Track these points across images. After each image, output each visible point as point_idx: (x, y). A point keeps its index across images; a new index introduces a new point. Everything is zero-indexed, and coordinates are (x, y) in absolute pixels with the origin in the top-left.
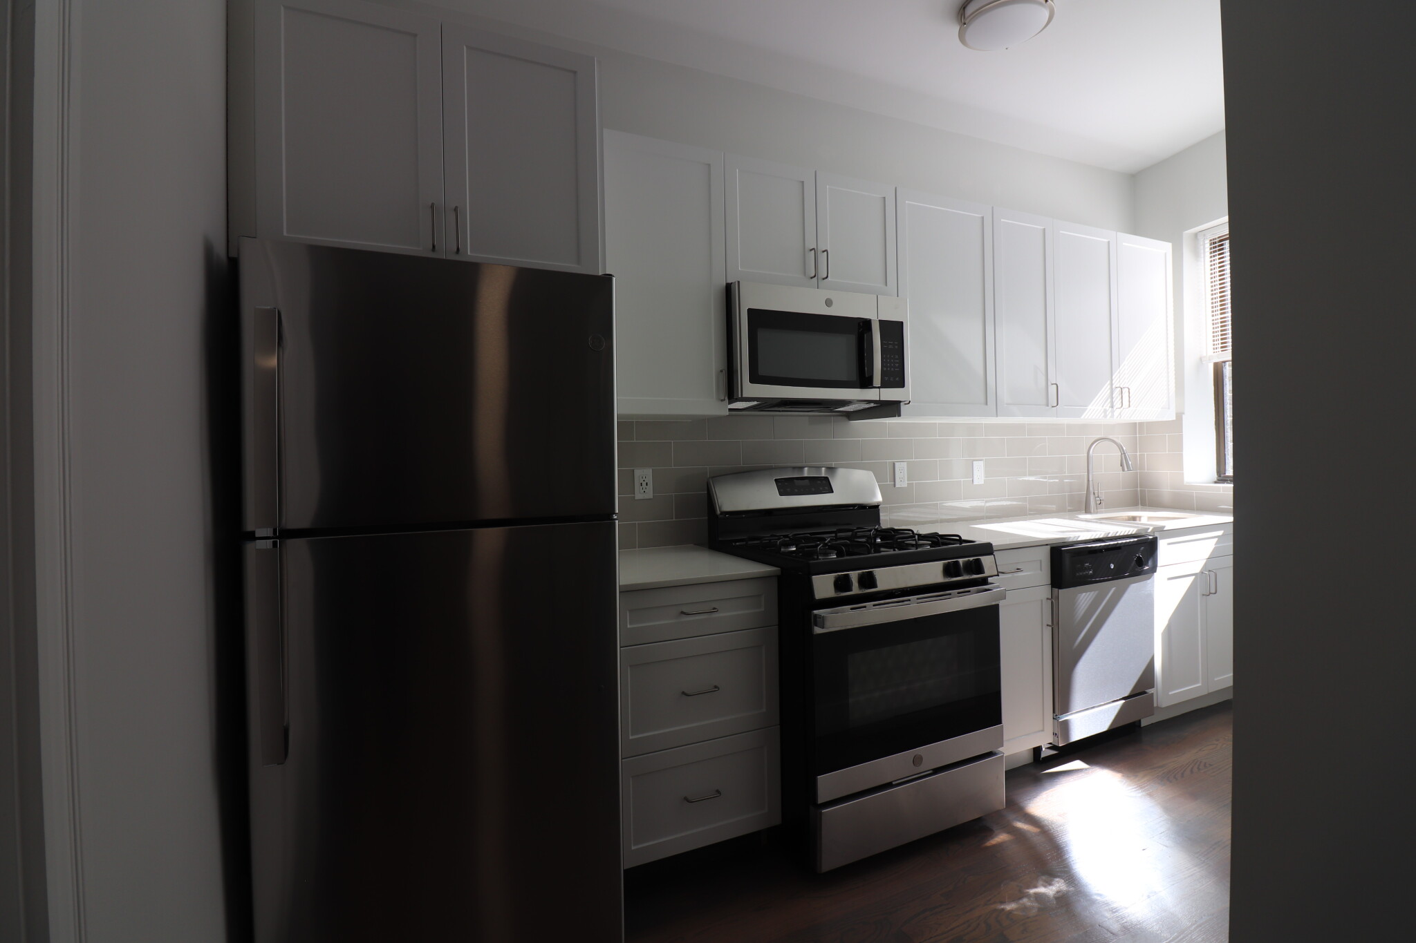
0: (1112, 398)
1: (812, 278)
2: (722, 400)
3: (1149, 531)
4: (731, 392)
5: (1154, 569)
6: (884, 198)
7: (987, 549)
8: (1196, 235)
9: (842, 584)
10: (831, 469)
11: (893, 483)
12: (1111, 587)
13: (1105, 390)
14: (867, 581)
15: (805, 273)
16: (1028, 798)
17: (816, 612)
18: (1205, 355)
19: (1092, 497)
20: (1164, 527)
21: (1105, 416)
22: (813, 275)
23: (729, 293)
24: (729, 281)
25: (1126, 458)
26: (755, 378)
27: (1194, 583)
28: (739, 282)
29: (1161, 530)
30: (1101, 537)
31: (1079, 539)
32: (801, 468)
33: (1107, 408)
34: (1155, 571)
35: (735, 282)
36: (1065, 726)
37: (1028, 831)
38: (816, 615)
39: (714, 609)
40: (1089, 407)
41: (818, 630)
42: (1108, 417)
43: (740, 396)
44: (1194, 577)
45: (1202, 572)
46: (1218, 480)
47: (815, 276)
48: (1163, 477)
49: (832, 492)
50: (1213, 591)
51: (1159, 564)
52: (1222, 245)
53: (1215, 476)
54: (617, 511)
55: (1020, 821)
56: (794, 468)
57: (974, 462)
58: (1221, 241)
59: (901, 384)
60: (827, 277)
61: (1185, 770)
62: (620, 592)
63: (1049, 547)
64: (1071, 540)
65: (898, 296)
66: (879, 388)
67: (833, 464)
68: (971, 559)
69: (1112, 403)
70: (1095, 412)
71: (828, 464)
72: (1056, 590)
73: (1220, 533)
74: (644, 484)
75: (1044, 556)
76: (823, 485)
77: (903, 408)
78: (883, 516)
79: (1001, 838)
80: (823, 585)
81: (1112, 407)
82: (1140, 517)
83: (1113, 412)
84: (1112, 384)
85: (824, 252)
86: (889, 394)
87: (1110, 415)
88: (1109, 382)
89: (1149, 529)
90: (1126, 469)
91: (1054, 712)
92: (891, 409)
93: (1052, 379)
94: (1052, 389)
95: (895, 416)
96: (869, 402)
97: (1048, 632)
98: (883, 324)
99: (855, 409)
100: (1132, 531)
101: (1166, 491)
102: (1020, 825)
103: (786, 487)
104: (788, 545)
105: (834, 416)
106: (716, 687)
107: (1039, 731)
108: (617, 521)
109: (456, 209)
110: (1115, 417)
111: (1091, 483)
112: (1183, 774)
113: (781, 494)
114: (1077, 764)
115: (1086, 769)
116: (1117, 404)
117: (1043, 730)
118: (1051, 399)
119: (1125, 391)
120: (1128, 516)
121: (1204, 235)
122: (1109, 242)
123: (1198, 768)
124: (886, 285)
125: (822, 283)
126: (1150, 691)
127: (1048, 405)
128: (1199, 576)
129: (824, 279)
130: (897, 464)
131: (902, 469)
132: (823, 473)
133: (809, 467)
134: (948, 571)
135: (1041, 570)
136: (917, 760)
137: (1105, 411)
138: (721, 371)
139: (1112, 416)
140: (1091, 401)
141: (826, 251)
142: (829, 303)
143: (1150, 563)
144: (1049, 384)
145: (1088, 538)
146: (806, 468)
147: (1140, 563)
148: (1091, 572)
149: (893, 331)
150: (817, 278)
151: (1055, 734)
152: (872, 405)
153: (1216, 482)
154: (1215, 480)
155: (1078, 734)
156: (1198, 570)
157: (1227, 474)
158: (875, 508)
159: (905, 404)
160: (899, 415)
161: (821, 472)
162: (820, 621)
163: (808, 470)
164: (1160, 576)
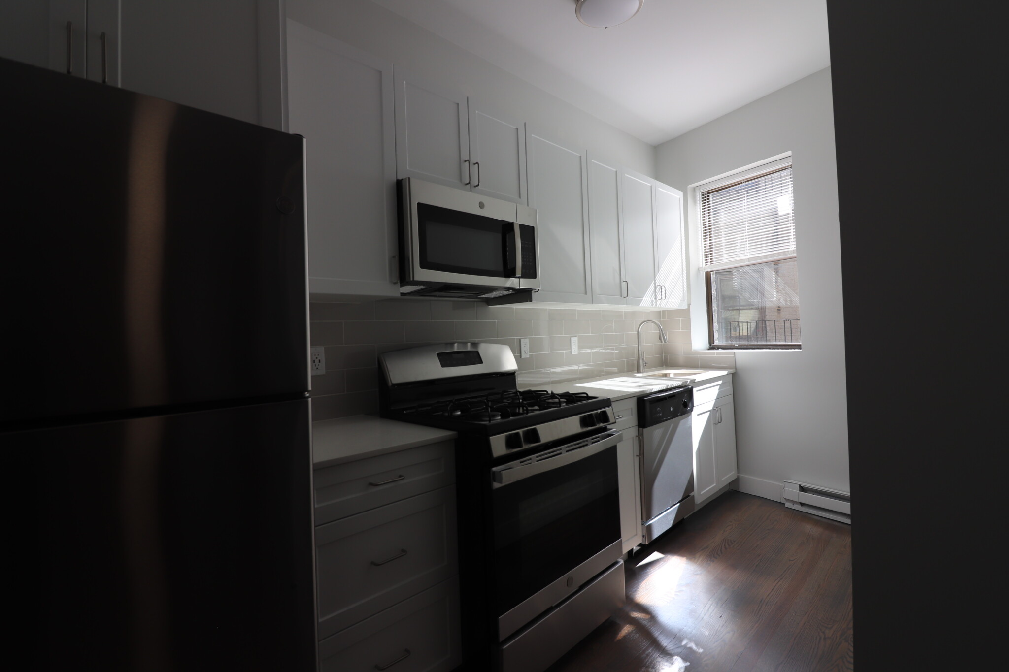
0: (656, 293)
1: (466, 184)
2: (395, 283)
3: (688, 382)
4: (403, 275)
5: (692, 410)
6: (517, 129)
7: (607, 402)
8: (694, 189)
9: (512, 442)
10: (475, 344)
11: (519, 355)
12: (671, 423)
13: (652, 285)
14: (533, 436)
15: (461, 180)
16: (634, 590)
17: (494, 469)
18: (701, 266)
19: (641, 361)
20: (695, 380)
21: (652, 305)
22: (468, 182)
23: (400, 189)
24: (400, 178)
25: (662, 332)
26: (424, 265)
27: (710, 415)
28: (409, 178)
29: (693, 381)
30: (664, 388)
31: (653, 391)
32: (452, 344)
33: (653, 299)
34: (692, 411)
35: (406, 179)
36: (649, 529)
37: (641, 619)
38: (494, 472)
39: (400, 476)
40: (644, 299)
41: (496, 485)
42: (654, 306)
43: (412, 279)
44: (709, 413)
45: (713, 409)
46: (710, 348)
47: (469, 183)
48: (678, 345)
49: (482, 363)
50: (720, 421)
51: (694, 405)
52: (708, 196)
53: (708, 345)
54: (310, 388)
55: (635, 611)
56: (447, 344)
57: (572, 338)
58: (708, 194)
59: (534, 276)
60: (478, 185)
61: (721, 548)
62: (314, 470)
63: (635, 398)
64: (648, 392)
65: (528, 206)
66: (519, 277)
67: (477, 340)
68: (599, 411)
69: (656, 296)
70: (647, 303)
71: (473, 340)
72: (641, 429)
73: (720, 382)
74: (317, 361)
75: (632, 404)
76: (474, 358)
77: (534, 295)
78: (519, 380)
79: (626, 630)
80: (498, 445)
81: (656, 299)
82: (669, 374)
83: (656, 302)
84: (655, 283)
85: (475, 164)
86: (523, 283)
87: (655, 304)
88: (653, 282)
89: (687, 381)
90: (663, 342)
91: (642, 519)
92: (524, 295)
93: (623, 279)
94: (624, 284)
95: (528, 302)
96: (509, 289)
97: (637, 459)
98: (522, 227)
99: (495, 296)
100: (678, 383)
101: (681, 356)
102: (636, 615)
103: (447, 359)
104: (456, 410)
105: (476, 302)
106: (403, 551)
107: (634, 536)
108: (310, 399)
109: (103, 37)
110: (657, 306)
111: (640, 351)
112: (721, 551)
113: (443, 366)
114: (656, 555)
115: (663, 558)
116: (659, 297)
117: (636, 535)
118: (624, 292)
119: (663, 287)
120: (662, 374)
121: (699, 189)
122: (651, 186)
123: (728, 545)
124: (520, 197)
125: (473, 189)
126: (692, 494)
127: (621, 296)
128: (712, 412)
129: (475, 186)
130: (522, 340)
131: (525, 342)
132: (469, 348)
133: (458, 343)
134: (584, 422)
135: (632, 415)
136: (569, 582)
137: (652, 301)
138: (394, 257)
139: (656, 305)
140: (645, 294)
141: (477, 163)
142: (481, 205)
143: (690, 405)
144: (622, 281)
145: (657, 390)
146: (456, 344)
147: (686, 405)
148: (661, 414)
149: (529, 233)
150: (470, 185)
151: (643, 536)
152: (511, 292)
153: (708, 349)
154: (708, 347)
155: (657, 533)
156: (711, 408)
157: (715, 344)
158: (511, 375)
159: (535, 292)
160: (531, 301)
161: (466, 347)
162: (497, 477)
163: (458, 346)
164: (694, 414)
